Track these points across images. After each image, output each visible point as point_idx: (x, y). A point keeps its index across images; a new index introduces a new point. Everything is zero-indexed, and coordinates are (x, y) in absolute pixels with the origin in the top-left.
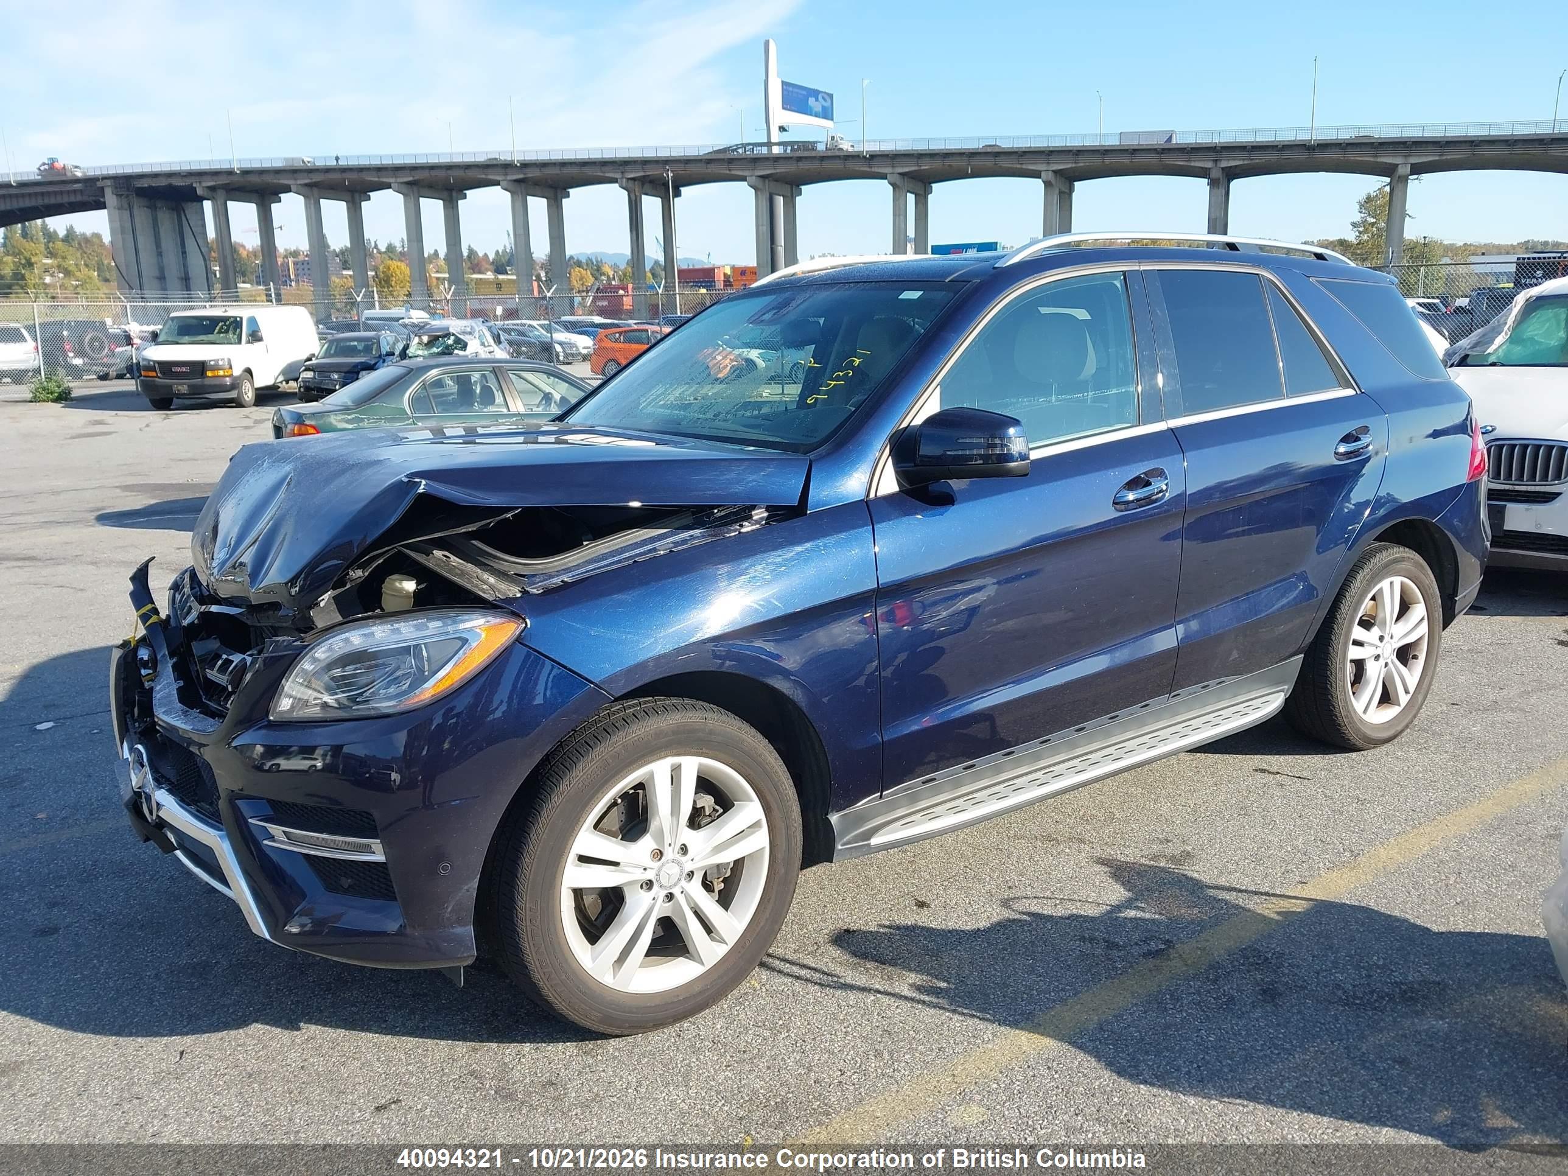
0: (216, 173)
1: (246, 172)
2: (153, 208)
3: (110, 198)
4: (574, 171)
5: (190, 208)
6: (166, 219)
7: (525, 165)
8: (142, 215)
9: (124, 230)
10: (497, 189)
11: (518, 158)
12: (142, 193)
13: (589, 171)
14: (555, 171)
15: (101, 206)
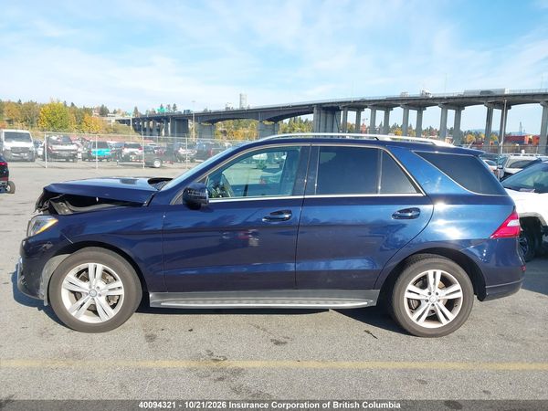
0: (346, 102)
1: (355, 102)
2: (326, 113)
3: (315, 110)
4: (467, 100)
5: (337, 113)
6: (329, 116)
7: (448, 98)
8: (323, 115)
9: (318, 120)
10: (437, 107)
11: (446, 96)
12: (324, 108)
13: (473, 100)
14: (460, 100)
15: (312, 113)
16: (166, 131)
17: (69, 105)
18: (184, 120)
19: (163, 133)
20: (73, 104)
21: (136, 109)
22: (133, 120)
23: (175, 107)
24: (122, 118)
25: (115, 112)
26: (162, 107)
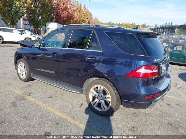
16: (166, 33)
17: (134, 24)
18: (174, 28)
19: (165, 33)
20: (135, 24)
21: (156, 25)
22: (154, 29)
23: (172, 23)
24: (150, 28)
25: (148, 26)
26: (166, 24)
